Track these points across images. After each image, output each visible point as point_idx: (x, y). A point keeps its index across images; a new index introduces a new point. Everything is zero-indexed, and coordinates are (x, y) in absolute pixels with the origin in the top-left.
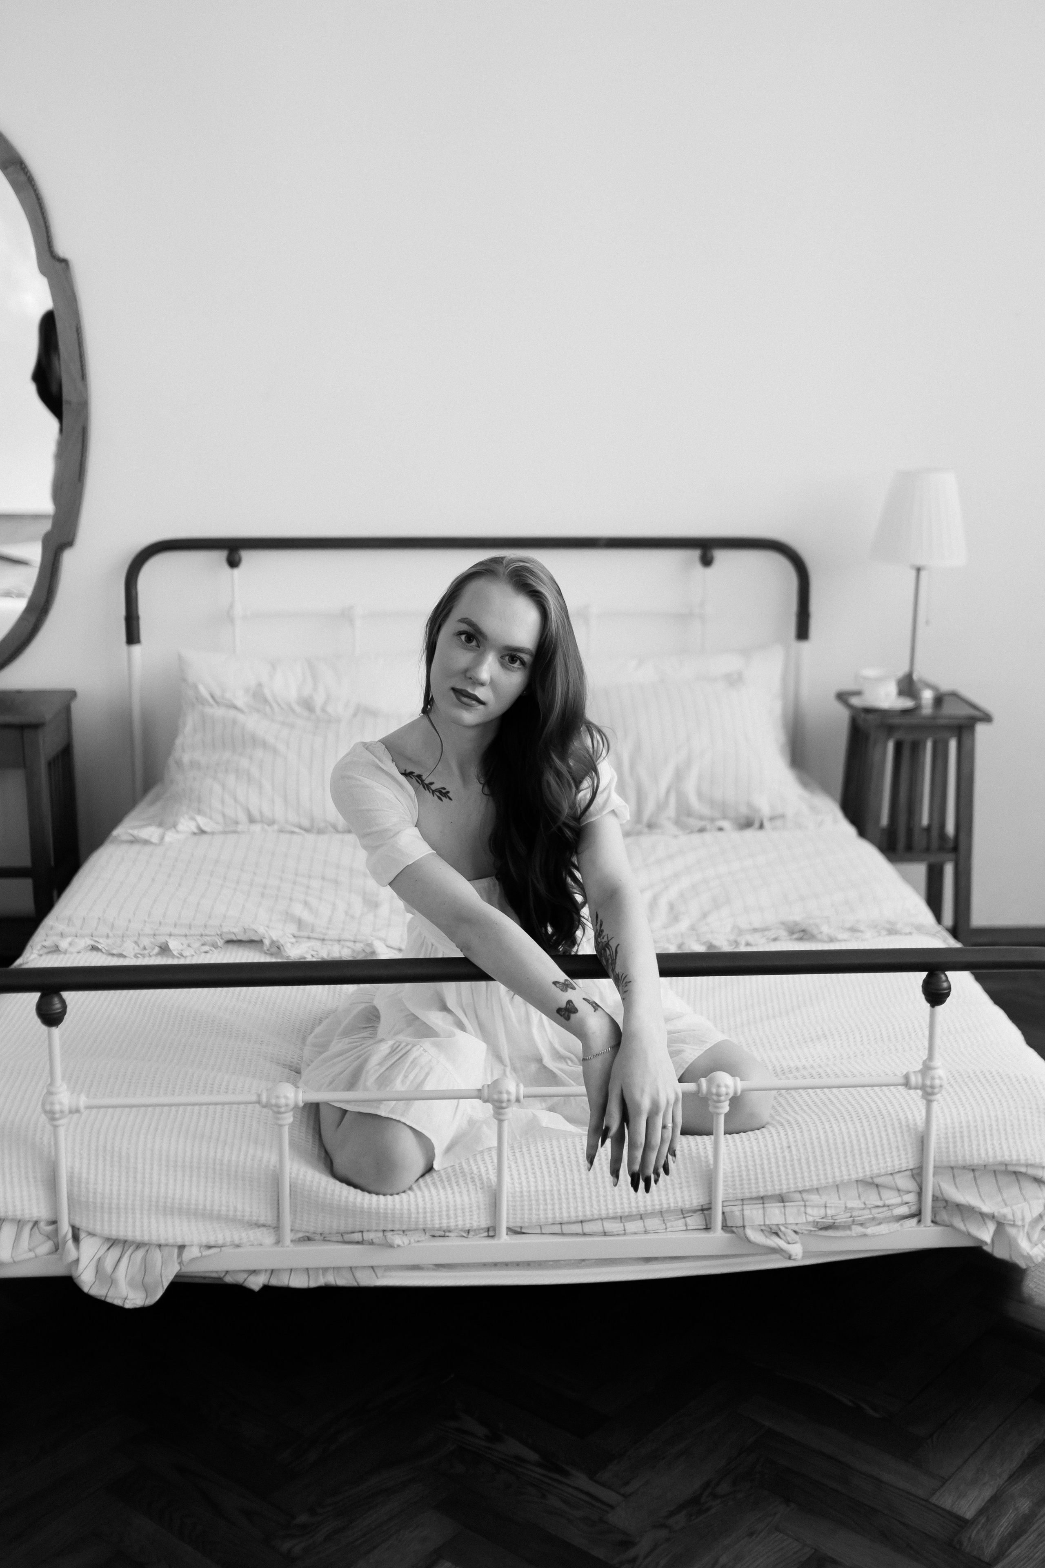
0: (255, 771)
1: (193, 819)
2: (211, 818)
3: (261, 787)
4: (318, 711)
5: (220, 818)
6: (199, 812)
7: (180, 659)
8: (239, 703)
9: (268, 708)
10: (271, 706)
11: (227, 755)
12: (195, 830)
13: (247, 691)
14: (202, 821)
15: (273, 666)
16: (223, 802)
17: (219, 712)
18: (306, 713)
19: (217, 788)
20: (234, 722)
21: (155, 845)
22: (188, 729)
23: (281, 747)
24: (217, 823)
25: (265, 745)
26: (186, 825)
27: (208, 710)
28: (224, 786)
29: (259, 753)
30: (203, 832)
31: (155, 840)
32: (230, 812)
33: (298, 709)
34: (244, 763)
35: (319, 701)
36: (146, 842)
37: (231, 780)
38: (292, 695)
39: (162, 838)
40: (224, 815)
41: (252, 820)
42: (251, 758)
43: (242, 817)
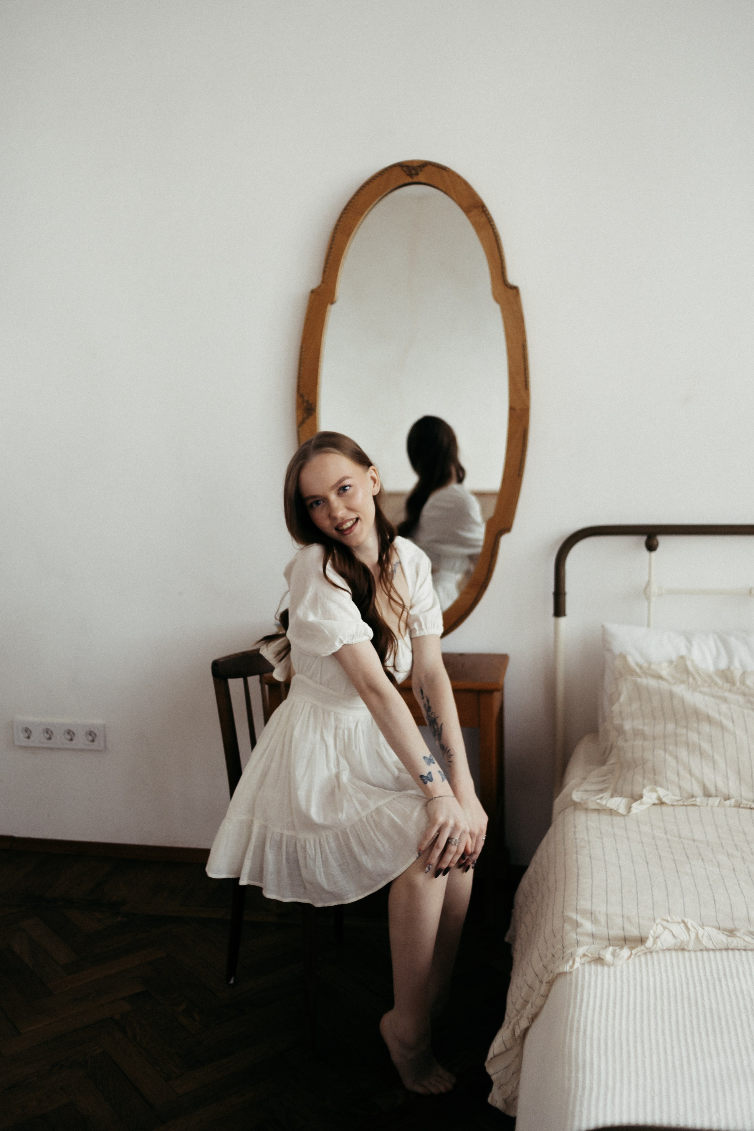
0: (706, 746)
1: (654, 791)
2: (668, 789)
3: (714, 762)
4: (738, 684)
5: (677, 791)
6: (656, 783)
7: (604, 629)
8: (664, 673)
9: (691, 679)
10: (694, 678)
11: (671, 727)
12: (656, 802)
13: (671, 662)
14: (661, 792)
15: (689, 641)
16: (678, 774)
17: (652, 683)
18: (727, 686)
19: (670, 760)
20: (672, 695)
21: (624, 816)
22: (623, 698)
23: (728, 724)
24: (675, 795)
25: (709, 720)
26: (649, 797)
27: (639, 680)
28: (677, 758)
29: (706, 728)
30: (662, 803)
31: (622, 810)
32: (686, 785)
33: (719, 681)
34: (693, 737)
35: (737, 674)
36: (612, 812)
37: (683, 753)
38: (711, 668)
39: (629, 809)
40: (680, 787)
41: (707, 794)
42: (699, 733)
43: (697, 791)
